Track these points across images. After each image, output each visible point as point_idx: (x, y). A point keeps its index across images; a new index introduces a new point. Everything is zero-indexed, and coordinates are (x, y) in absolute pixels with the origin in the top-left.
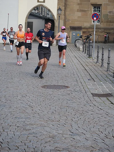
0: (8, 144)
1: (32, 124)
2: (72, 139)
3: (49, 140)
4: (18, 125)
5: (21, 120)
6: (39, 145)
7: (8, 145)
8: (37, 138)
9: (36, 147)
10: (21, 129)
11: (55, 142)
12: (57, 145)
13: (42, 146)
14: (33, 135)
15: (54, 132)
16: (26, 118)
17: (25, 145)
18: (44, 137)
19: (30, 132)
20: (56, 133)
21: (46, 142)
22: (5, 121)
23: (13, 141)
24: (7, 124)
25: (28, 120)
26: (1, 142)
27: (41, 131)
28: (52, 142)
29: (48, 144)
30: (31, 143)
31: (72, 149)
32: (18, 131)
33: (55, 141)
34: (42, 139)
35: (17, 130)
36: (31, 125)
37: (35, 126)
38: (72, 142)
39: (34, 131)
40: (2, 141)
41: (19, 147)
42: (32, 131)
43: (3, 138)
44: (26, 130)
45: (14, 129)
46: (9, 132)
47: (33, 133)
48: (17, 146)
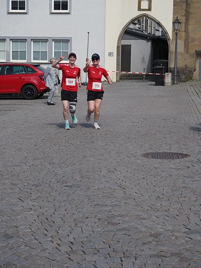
0: (82, 245)
1: (122, 216)
2: (187, 239)
3: (149, 240)
4: (99, 216)
5: (105, 208)
6: (132, 247)
7: (82, 247)
8: (129, 237)
9: (127, 251)
10: (105, 222)
11: (159, 243)
12: (161, 248)
13: (138, 249)
14: (124, 232)
15: (159, 229)
16: (112, 206)
17: (110, 247)
18: (141, 235)
19: (118, 227)
20: (162, 230)
21: (144, 243)
22: (78, 210)
23: (90, 241)
24: (81, 215)
25: (115, 209)
26: (71, 243)
27: (137, 226)
28: (153, 243)
29: (147, 246)
31: (186, 254)
32: (100, 226)
33: (159, 241)
34: (138, 238)
35: (97, 224)
36: (120, 217)
37: (126, 219)
38: (187, 245)
39: (126, 226)
40: (72, 240)
41: (100, 250)
42: (123, 226)
43: (75, 237)
44: (113, 224)
45: (92, 222)
46: (85, 227)
47: (124, 229)
48: (96, 248)
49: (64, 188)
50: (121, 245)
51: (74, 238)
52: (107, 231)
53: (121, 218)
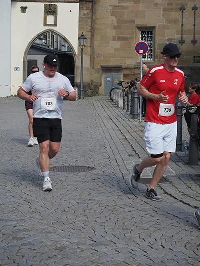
1: (28, 230)
2: (93, 251)
3: (54, 254)
4: (4, 231)
5: (10, 223)
6: (37, 261)
8: (35, 251)
9: (32, 265)
10: (9, 237)
11: (65, 256)
12: (67, 261)
13: (43, 263)
14: (29, 246)
15: (65, 242)
16: (18, 220)
17: (14, 262)
18: (47, 249)
19: (24, 241)
20: (68, 243)
21: (49, 257)
25: (21, 223)
27: (42, 240)
28: (59, 256)
29: (53, 259)
30: (25, 259)
32: (4, 241)
33: (65, 254)
34: (44, 252)
35: (2, 239)
36: (26, 231)
37: (32, 233)
38: (93, 256)
39: (31, 240)
41: (4, 265)
42: (28, 240)
44: (18, 239)
47: (30, 243)
52: (11, 246)
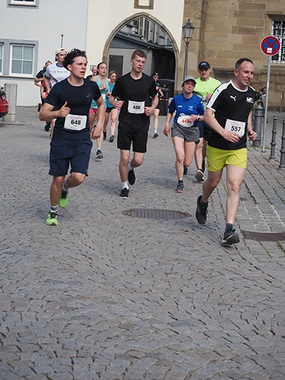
0: (19, 339)
1: (82, 298)
2: (172, 333)
3: (116, 334)
4: (49, 297)
5: (59, 286)
6: (90, 343)
7: (18, 341)
8: (89, 329)
9: (82, 348)
10: (56, 307)
11: (131, 339)
12: (132, 345)
13: (99, 347)
14: (81, 321)
15: (134, 317)
16: (70, 283)
17: (58, 342)
18: (106, 326)
19: (75, 314)
20: (137, 319)
21: (108, 338)
22: (20, 288)
23: (31, 333)
24: (23, 295)
25: (74, 287)
26: (3, 334)
27: (101, 313)
28: (122, 337)
29: (113, 342)
30: (73, 339)
31: (168, 355)
32: (48, 311)
33: (131, 336)
34: (102, 330)
35: (45, 309)
36: (80, 299)
37: (88, 302)
38: (170, 341)
39: (85, 312)
40: (4, 331)
41: (43, 346)
42: (81, 313)
43: (10, 326)
44: (67, 309)
45: (38, 305)
46: (26, 312)
47: (83, 316)
48: (38, 344)
49: (4, 255)
50: (74, 340)
51: (8, 328)
52: (57, 319)
53: (81, 301)
